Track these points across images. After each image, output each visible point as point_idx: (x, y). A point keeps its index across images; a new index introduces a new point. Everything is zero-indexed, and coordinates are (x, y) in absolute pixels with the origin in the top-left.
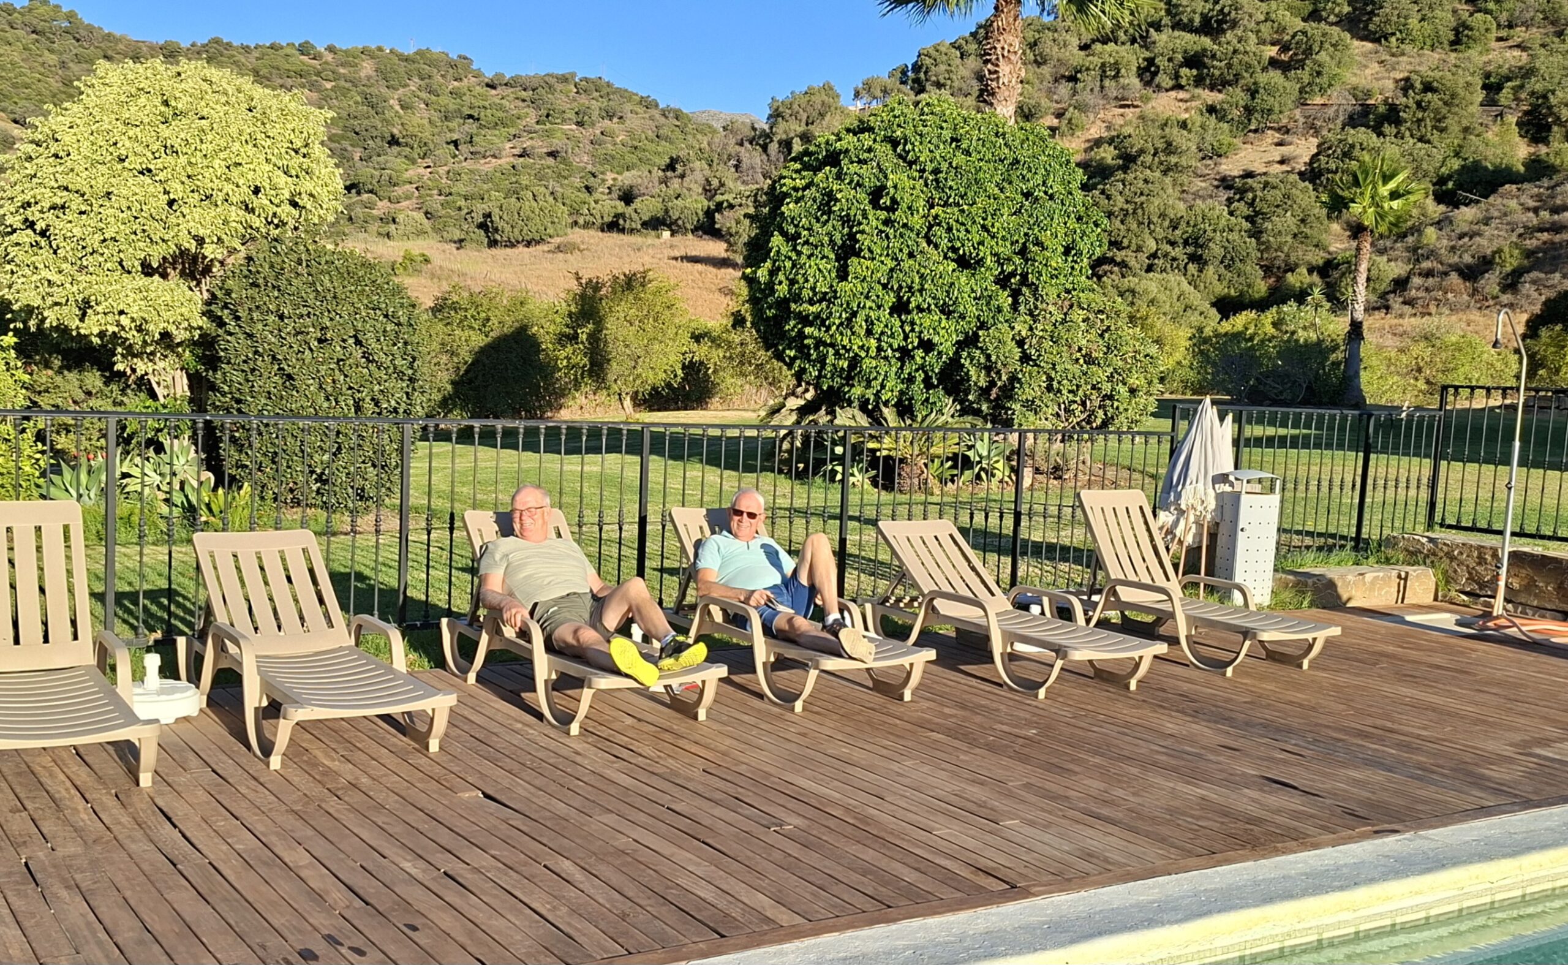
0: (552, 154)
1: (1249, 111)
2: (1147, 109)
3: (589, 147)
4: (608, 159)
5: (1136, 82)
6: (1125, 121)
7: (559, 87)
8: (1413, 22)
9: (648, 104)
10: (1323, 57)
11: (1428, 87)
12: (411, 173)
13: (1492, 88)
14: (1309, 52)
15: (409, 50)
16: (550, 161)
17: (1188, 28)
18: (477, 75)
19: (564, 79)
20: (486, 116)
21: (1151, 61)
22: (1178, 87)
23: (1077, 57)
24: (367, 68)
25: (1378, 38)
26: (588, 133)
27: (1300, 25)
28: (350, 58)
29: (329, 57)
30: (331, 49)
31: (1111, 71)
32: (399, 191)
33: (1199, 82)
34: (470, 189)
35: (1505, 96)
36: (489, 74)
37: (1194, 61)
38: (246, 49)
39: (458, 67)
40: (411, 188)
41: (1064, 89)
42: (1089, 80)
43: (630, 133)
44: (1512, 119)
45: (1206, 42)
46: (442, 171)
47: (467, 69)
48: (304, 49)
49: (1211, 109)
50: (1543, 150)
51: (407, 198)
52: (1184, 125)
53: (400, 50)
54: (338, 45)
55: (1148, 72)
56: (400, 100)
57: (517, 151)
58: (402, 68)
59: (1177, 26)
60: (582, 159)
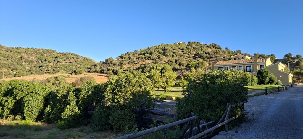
0: (70, 63)
1: (155, 62)
2: (146, 62)
3: (75, 62)
4: (78, 63)
5: (144, 59)
6: (144, 63)
7: (69, 54)
8: (169, 55)
9: (82, 57)
10: (161, 58)
11: (171, 61)
12: (50, 65)
13: (176, 61)
14: (160, 57)
15: (47, 49)
16: (70, 64)
17: (148, 54)
18: (56, 52)
19: (69, 53)
20: (59, 57)
21: (145, 57)
22: (148, 60)
23: (138, 56)
24: (41, 51)
25: (166, 56)
26: (75, 60)
27: (159, 54)
28: (39, 50)
29: (36, 50)
30: (36, 49)
31: (142, 58)
32: (49, 67)
33: (150, 59)
34: (59, 67)
35: (177, 62)
36: (58, 52)
37: (149, 57)
38: (24, 48)
39: (54, 51)
40: (50, 67)
41: (137, 59)
42: (140, 59)
43: (80, 60)
44: (178, 64)
45: (150, 55)
46: (55, 64)
47: (55, 51)
48: (32, 48)
49: (152, 62)
50: (181, 67)
51: (50, 68)
52: (150, 64)
53: (46, 49)
54: (37, 48)
55: (145, 58)
56: (46, 55)
57: (65, 62)
58: (46, 51)
59: (147, 54)
60: (74, 63)
